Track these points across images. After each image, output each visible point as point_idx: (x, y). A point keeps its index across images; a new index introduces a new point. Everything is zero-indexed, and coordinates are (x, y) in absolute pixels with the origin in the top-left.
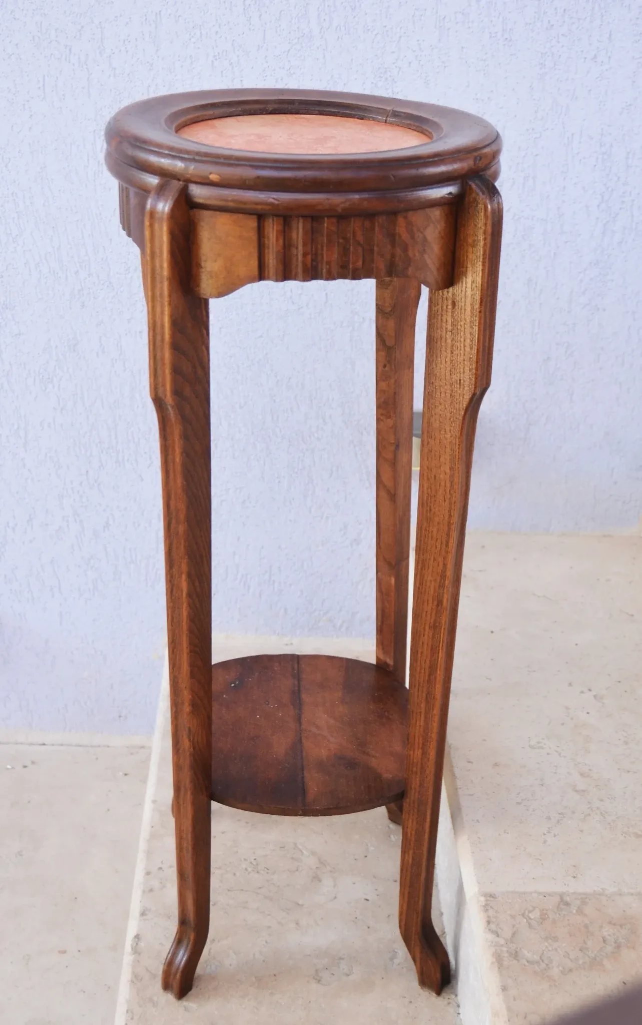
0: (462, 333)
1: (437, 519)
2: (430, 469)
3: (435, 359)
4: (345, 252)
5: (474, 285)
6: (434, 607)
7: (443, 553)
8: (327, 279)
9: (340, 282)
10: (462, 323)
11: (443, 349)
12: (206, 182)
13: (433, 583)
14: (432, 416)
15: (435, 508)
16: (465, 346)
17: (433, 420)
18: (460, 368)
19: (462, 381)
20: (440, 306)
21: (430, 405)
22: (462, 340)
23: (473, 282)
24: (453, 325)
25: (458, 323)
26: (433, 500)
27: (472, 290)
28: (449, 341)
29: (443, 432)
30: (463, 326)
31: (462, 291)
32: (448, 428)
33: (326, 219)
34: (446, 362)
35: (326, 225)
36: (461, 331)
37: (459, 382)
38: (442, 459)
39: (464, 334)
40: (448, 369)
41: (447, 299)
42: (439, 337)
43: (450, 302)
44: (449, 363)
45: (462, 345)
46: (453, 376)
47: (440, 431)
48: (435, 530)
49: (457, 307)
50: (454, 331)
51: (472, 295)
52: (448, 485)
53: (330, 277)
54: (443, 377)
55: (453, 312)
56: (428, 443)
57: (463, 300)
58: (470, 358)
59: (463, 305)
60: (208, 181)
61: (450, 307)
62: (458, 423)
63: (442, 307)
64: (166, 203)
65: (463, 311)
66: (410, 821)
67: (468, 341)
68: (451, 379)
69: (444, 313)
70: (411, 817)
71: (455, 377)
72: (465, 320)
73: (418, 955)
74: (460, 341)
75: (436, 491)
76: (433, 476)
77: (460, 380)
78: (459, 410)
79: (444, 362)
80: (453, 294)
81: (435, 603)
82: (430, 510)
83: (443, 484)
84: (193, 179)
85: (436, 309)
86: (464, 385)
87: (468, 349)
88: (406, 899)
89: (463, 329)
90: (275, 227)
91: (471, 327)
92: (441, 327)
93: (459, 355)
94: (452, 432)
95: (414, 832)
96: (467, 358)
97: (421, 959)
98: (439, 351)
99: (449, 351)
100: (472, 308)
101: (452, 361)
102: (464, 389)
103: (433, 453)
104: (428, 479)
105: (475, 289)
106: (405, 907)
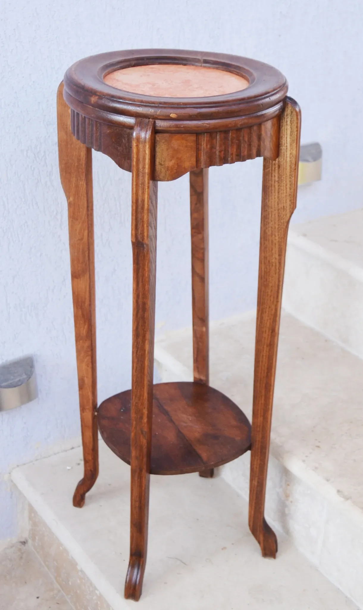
0: (285, 182)
1: (270, 285)
2: (265, 258)
3: (268, 197)
4: (239, 147)
5: (291, 156)
6: (270, 334)
7: (275, 303)
8: (231, 163)
9: (237, 164)
10: (285, 176)
11: (273, 191)
12: (168, 118)
13: (269, 321)
14: (267, 228)
15: (269, 279)
16: (286, 188)
17: (267, 231)
18: (283, 200)
19: (285, 207)
20: (270, 169)
21: (265, 223)
22: (285, 185)
23: (291, 154)
24: (278, 178)
25: (282, 176)
26: (268, 274)
27: (290, 158)
28: (277, 187)
29: (273, 236)
30: (285, 178)
31: (284, 159)
32: (277, 234)
33: (231, 131)
34: (275, 198)
35: (230, 134)
36: (284, 181)
37: (283, 208)
38: (273, 251)
39: (286, 181)
40: (276, 202)
41: (275, 164)
42: (270, 185)
43: (277, 166)
44: (276, 198)
45: (285, 188)
46: (280, 205)
47: (272, 236)
48: (269, 291)
49: (281, 168)
50: (280, 181)
51: (290, 161)
52: (278, 264)
53: (232, 162)
54: (273, 207)
55: (279, 171)
56: (264, 244)
57: (285, 164)
58: (290, 194)
59: (285, 166)
60: (169, 118)
61: (277, 168)
62: (283, 230)
63: (272, 169)
64: (147, 131)
65: (285, 170)
66: (256, 460)
67: (288, 186)
68: (279, 207)
69: (273, 172)
70: (256, 457)
71: (281, 206)
72: (286, 174)
73: (262, 538)
74: (284, 186)
75: (270, 270)
76: (268, 262)
77: (284, 207)
78: (284, 223)
79: (273, 198)
80: (279, 162)
81: (271, 331)
82: (266, 280)
83: (274, 264)
84: (159, 118)
85: (268, 170)
86: (286, 209)
87: (288, 190)
88: (253, 507)
89: (285, 179)
90: (205, 138)
91: (290, 178)
92: (271, 180)
93: (283, 193)
94: (279, 235)
95: (258, 467)
96: (288, 194)
97: (264, 541)
98: (270, 193)
99: (277, 192)
100: (291, 168)
101: (278, 197)
102: (286, 211)
103: (268, 249)
104: (265, 263)
105: (292, 157)
106: (253, 513)
